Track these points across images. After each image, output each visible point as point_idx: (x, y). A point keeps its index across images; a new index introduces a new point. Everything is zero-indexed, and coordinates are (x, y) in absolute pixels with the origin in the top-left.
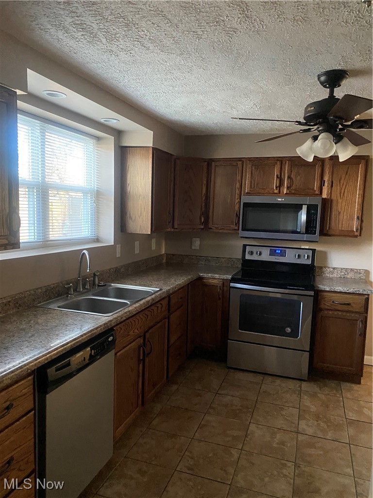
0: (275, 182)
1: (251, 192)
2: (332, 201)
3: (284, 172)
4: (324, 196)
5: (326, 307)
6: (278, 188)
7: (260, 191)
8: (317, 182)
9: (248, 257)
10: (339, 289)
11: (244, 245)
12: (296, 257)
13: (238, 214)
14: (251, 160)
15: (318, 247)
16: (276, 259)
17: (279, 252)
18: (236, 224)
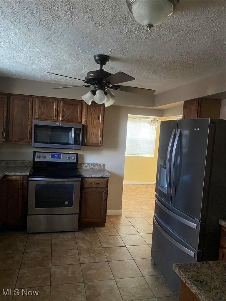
0: (55, 113)
1: (39, 118)
2: (87, 126)
3: (60, 107)
4: (83, 123)
5: (88, 187)
6: (56, 117)
7: (45, 118)
8: (79, 115)
9: (37, 160)
10: (94, 175)
11: (34, 152)
12: (67, 158)
13: (31, 131)
14: (39, 98)
15: (79, 152)
16: (55, 160)
17: (57, 155)
18: (29, 138)
